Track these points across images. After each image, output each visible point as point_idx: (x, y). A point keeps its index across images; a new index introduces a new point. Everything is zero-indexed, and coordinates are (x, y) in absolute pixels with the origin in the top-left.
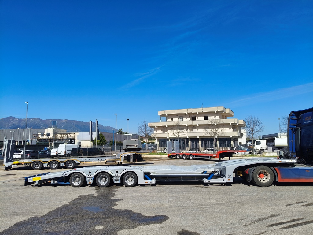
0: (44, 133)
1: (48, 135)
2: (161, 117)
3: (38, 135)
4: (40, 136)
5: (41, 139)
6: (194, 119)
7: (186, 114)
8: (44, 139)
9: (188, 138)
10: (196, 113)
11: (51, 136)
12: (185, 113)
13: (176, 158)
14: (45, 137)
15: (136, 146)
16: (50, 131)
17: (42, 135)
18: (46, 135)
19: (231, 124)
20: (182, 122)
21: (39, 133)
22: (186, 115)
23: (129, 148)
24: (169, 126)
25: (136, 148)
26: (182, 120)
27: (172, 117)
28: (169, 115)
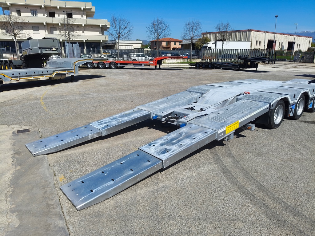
6: (52, 15)
7: (43, 6)
10: (57, 7)
19: (101, 26)
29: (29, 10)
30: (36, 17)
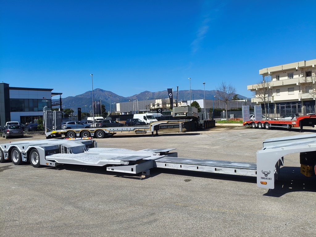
0: (155, 104)
1: (158, 105)
2: (264, 77)
3: (150, 105)
4: (151, 106)
5: (152, 109)
6: (309, 74)
7: (297, 68)
8: (155, 109)
9: (299, 100)
10: (312, 66)
11: (161, 106)
12: (295, 68)
13: (252, 128)
14: (156, 107)
15: (185, 113)
16: (159, 101)
17: (154, 105)
18: (156, 105)
20: (291, 79)
21: (151, 104)
22: (297, 70)
23: (178, 115)
24: (274, 87)
25: (185, 115)
26: (292, 78)
27: (277, 75)
28: (273, 73)
29: (286, 74)
30: (292, 79)
